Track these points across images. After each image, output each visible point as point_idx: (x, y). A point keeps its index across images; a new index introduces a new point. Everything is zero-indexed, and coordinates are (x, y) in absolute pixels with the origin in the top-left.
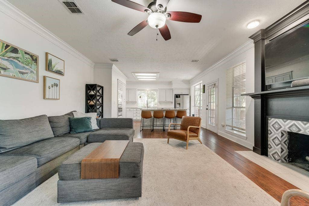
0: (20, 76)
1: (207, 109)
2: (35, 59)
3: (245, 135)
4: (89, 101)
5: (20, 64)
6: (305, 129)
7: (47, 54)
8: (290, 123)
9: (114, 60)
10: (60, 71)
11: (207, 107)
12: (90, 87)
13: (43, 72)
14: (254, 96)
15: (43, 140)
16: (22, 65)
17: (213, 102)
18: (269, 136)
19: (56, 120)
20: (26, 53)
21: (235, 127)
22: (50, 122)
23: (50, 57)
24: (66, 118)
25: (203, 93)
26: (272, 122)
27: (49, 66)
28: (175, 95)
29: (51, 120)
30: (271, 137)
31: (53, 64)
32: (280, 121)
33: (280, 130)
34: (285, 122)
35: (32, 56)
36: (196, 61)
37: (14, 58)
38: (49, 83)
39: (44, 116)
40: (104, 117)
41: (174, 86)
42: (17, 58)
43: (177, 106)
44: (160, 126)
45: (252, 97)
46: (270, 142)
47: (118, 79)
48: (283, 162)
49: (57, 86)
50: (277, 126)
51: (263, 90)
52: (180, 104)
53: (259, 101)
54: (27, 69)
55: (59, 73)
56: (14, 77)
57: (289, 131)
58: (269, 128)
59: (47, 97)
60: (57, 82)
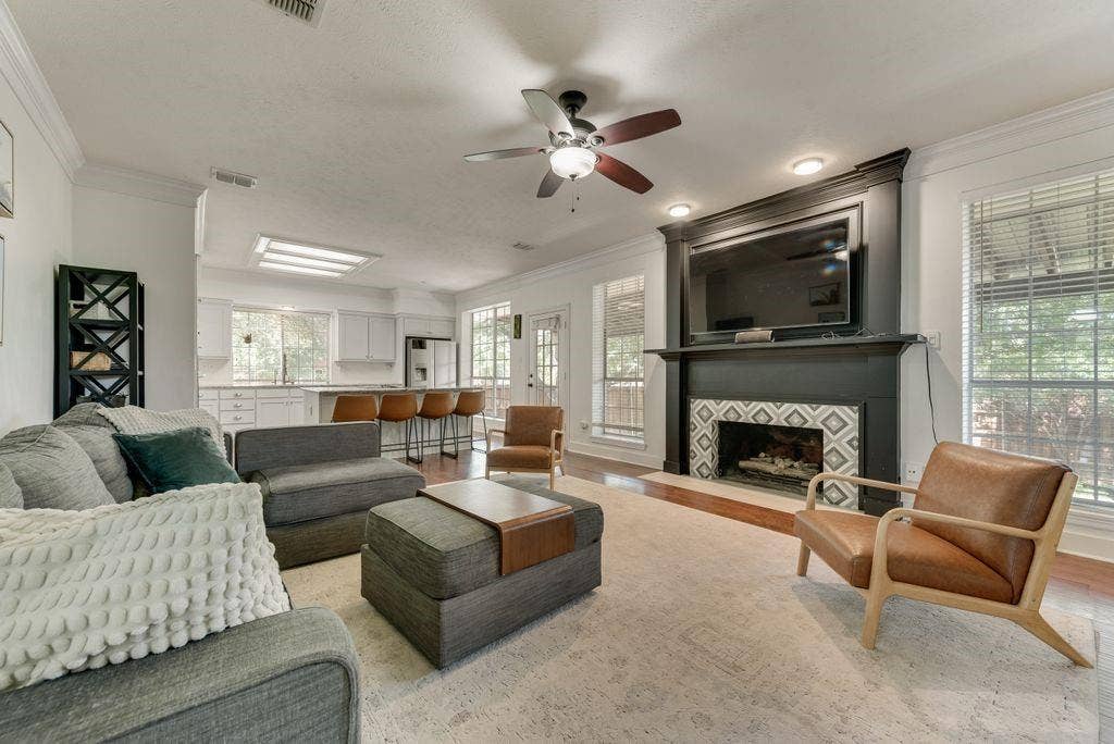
1: (531, 385)
3: (642, 442)
6: (747, 413)
8: (726, 404)
11: (532, 381)
14: (665, 355)
17: (551, 366)
18: (692, 434)
21: (609, 426)
25: (515, 337)
26: (697, 405)
28: (407, 338)
30: (694, 436)
32: (711, 403)
33: (710, 421)
34: (718, 404)
36: (526, 247)
41: (401, 307)
43: (416, 376)
44: (393, 448)
45: (663, 358)
46: (694, 446)
48: (713, 478)
50: (705, 414)
51: (682, 345)
52: (424, 371)
53: (676, 365)
57: (724, 419)
58: (692, 419)
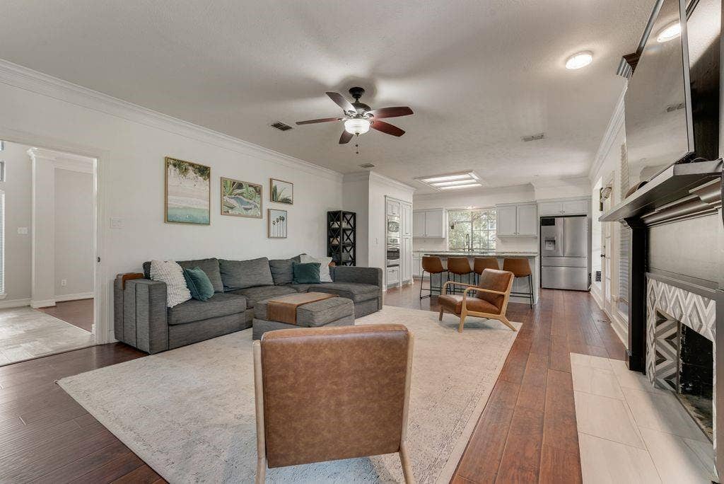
0: (245, 212)
1: (603, 256)
2: (258, 190)
4: (332, 239)
5: (245, 199)
7: (271, 180)
9: (367, 166)
10: (287, 200)
11: (604, 252)
12: (334, 216)
13: (267, 204)
15: (260, 286)
16: (247, 200)
19: (277, 265)
20: (250, 186)
22: (271, 266)
23: (275, 183)
24: (290, 264)
27: (274, 196)
28: (542, 218)
29: (272, 264)
31: (278, 191)
35: (255, 188)
36: (533, 138)
37: (239, 194)
38: (274, 217)
39: (265, 259)
40: (357, 266)
41: (539, 195)
42: (241, 194)
43: (548, 247)
47: (385, 196)
49: (283, 220)
52: (554, 242)
54: (251, 204)
55: (287, 201)
56: (239, 215)
59: (272, 235)
60: (283, 215)
